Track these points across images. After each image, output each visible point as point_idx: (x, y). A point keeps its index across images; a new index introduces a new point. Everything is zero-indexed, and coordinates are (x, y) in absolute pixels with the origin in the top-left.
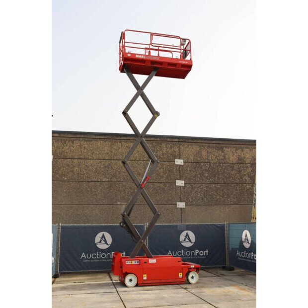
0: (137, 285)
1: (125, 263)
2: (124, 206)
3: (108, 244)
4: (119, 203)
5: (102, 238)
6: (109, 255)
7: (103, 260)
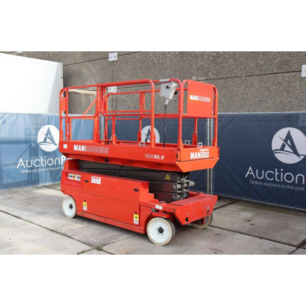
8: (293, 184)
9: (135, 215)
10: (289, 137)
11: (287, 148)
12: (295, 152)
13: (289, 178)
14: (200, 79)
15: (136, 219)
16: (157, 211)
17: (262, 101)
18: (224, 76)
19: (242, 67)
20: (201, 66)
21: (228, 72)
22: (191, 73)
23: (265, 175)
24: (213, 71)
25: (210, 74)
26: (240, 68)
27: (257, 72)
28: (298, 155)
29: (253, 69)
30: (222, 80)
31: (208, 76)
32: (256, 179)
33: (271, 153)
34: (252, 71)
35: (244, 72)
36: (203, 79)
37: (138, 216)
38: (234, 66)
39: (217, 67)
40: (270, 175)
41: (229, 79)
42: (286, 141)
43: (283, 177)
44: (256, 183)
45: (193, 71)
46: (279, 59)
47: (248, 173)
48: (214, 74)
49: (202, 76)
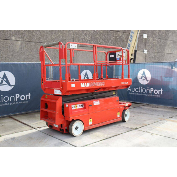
0: (85, 132)
1: (71, 107)
2: (20, 42)
3: (11, 86)
4: (13, 38)
5: (3, 78)
6: (12, 98)
7: (6, 104)
14: (18, 39)
17: (56, 57)
18: (35, 41)
19: (45, 38)
21: (37, 39)
22: (10, 34)
24: (27, 36)
25: (25, 37)
26: (44, 38)
29: (50, 40)
30: (34, 43)
31: (24, 39)
34: (49, 41)
35: (46, 41)
36: (21, 40)
38: (40, 36)
39: (30, 34)
41: (38, 43)
45: (12, 33)
46: (61, 38)
48: (28, 38)
49: (20, 38)
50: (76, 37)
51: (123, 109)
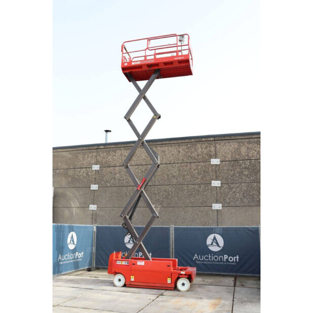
8: (218, 261)
9: (168, 279)
10: (215, 238)
11: (214, 244)
12: (218, 245)
13: (216, 258)
15: (169, 281)
16: (181, 275)
18: (173, 206)
20: (159, 199)
21: (175, 204)
23: (204, 258)
24: (165, 202)
25: (164, 204)
26: (182, 202)
27: (191, 205)
28: (220, 247)
30: (171, 208)
32: (200, 260)
33: (207, 246)
34: (188, 204)
35: (184, 204)
37: (170, 279)
38: (178, 201)
39: (168, 201)
40: (206, 258)
41: (175, 208)
42: (213, 240)
43: (213, 258)
44: (199, 262)
47: (195, 257)
48: (166, 204)
49: (160, 205)
50: (221, 197)
51: (177, 277)
